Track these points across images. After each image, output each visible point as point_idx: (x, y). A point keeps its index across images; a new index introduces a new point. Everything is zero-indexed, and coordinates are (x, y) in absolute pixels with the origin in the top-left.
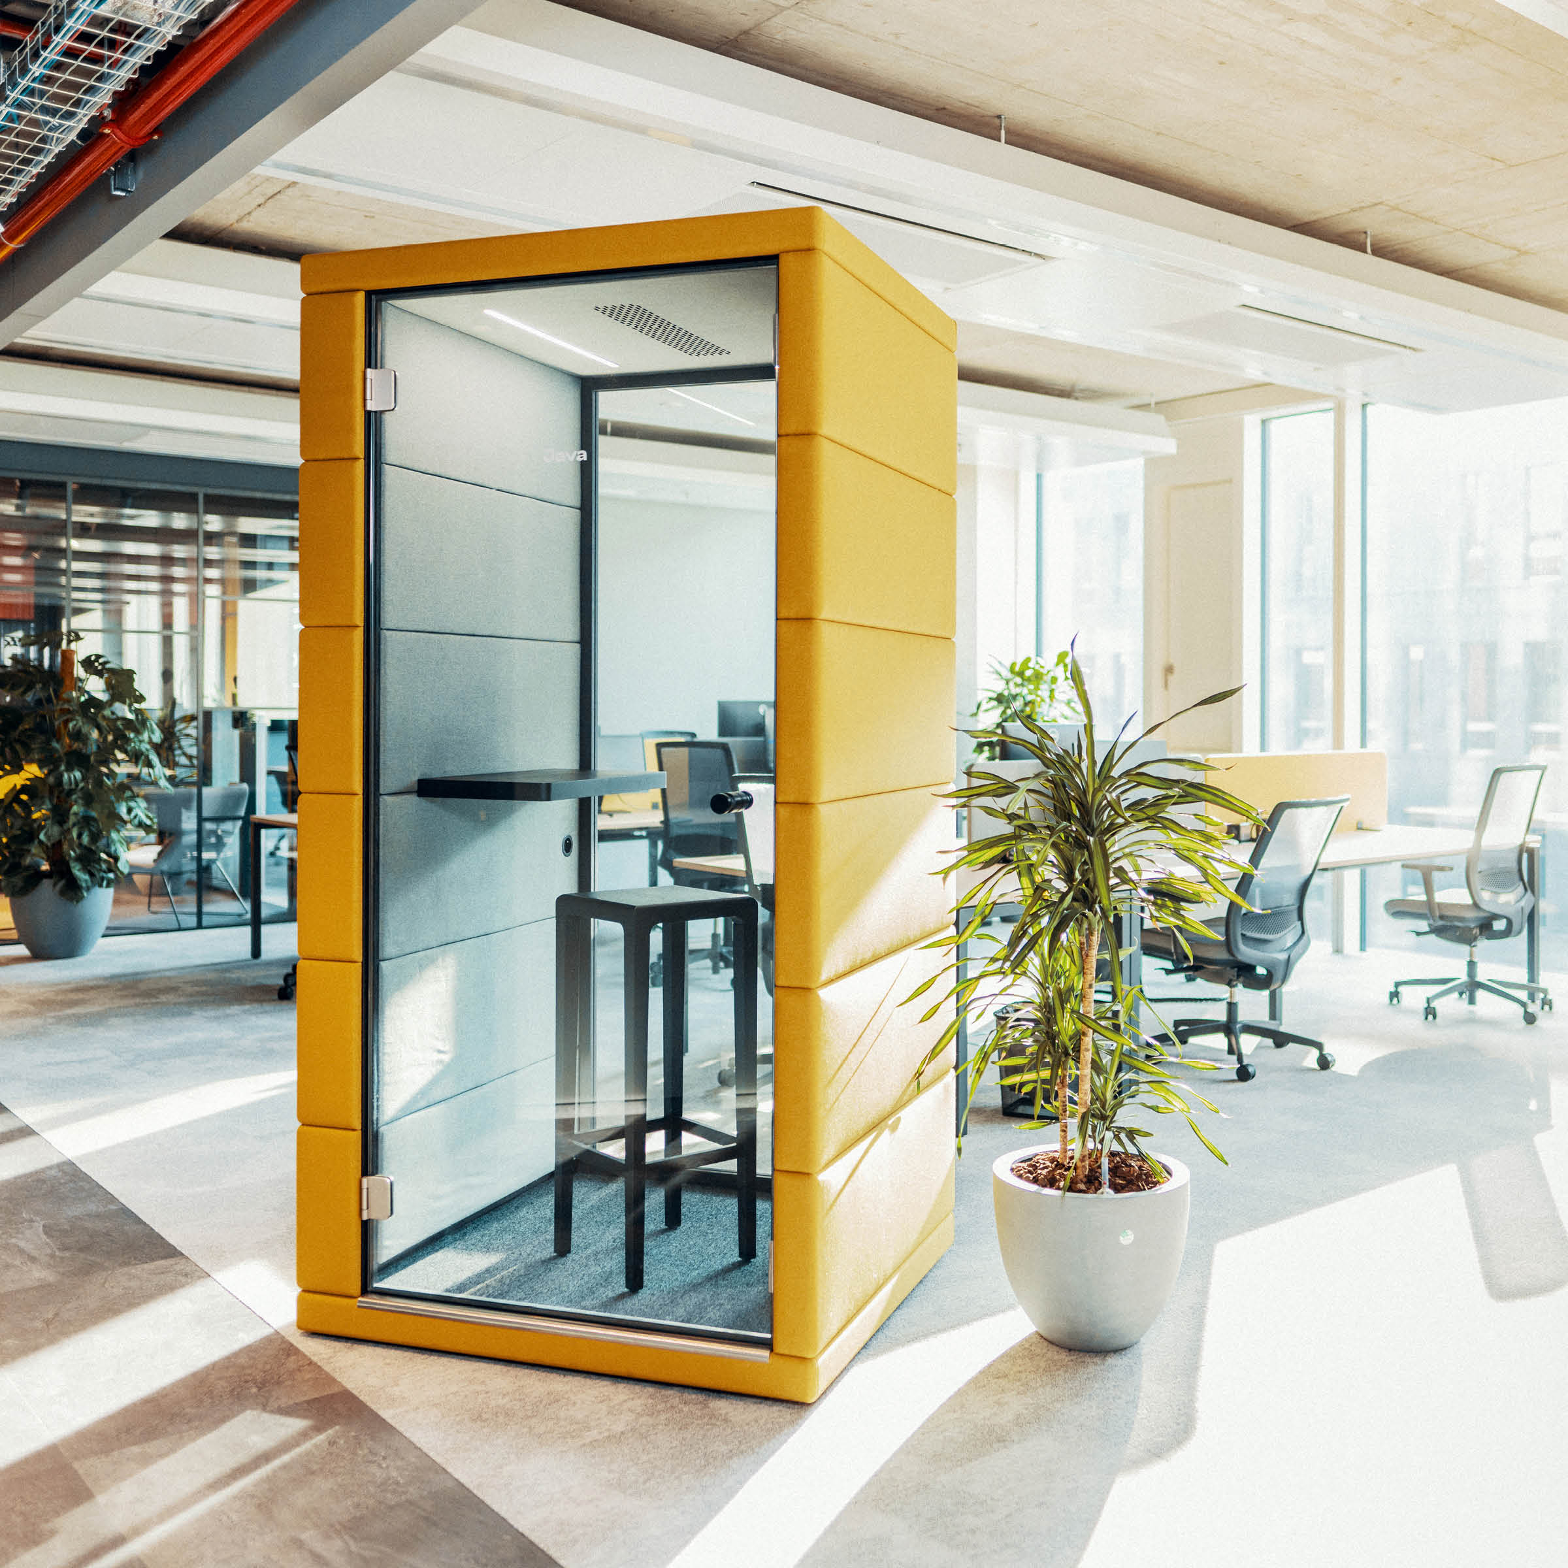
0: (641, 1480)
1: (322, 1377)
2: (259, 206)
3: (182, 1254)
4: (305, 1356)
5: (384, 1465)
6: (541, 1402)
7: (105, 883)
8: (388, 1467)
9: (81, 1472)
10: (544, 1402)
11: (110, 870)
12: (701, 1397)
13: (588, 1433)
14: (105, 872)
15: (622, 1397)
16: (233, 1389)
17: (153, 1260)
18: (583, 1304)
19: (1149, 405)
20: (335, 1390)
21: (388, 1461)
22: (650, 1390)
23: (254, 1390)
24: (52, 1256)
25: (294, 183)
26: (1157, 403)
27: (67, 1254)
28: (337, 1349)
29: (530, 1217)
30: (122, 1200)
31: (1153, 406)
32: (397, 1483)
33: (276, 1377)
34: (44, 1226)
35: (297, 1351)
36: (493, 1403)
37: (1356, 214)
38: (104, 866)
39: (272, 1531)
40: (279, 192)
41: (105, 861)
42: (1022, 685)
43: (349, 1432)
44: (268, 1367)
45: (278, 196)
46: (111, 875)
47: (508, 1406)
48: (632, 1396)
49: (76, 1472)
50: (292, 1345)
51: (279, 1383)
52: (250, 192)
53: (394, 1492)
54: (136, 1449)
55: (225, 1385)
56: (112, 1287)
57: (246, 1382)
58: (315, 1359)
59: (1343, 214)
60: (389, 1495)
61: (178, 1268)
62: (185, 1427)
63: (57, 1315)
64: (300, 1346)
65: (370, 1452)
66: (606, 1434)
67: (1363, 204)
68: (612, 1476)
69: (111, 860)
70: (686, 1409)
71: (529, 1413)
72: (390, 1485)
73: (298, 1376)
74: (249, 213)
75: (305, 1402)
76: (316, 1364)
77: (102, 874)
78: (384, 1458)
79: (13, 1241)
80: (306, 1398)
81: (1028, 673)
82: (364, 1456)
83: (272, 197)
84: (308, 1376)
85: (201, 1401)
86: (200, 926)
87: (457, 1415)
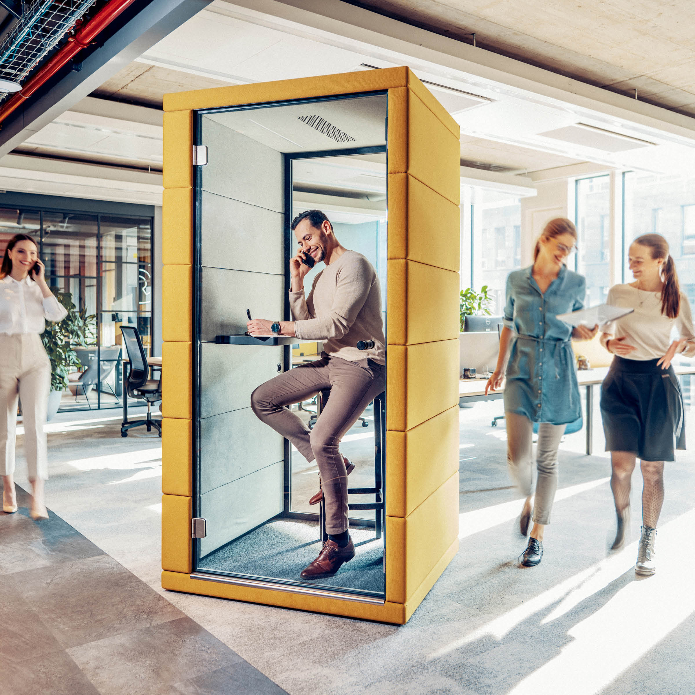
0: (329, 660)
1: (175, 610)
2: (132, 81)
3: (106, 554)
4: (167, 601)
5: (209, 652)
6: (278, 623)
7: (58, 389)
8: (211, 653)
9: (70, 654)
10: (279, 623)
11: (60, 383)
12: (352, 621)
13: (301, 638)
14: (58, 384)
15: (315, 621)
16: (136, 616)
17: (93, 556)
18: (295, 578)
19: (525, 173)
20: (182, 616)
21: (211, 649)
22: (328, 617)
23: (145, 616)
24: (48, 554)
25: (153, 66)
26: (528, 173)
27: (54, 553)
28: (181, 597)
29: (265, 538)
30: (76, 529)
31: (526, 174)
32: (216, 660)
33: (154, 610)
34: (42, 540)
35: (163, 598)
36: (256, 623)
37: (632, 80)
38: (58, 381)
39: (161, 683)
40: (142, 74)
41: (58, 379)
42: (466, 301)
43: (191, 636)
44: (150, 605)
45: (141, 76)
46: (61, 385)
47: (263, 624)
48: (319, 621)
49: (67, 653)
50: (160, 596)
51: (156, 613)
52: (128, 75)
53: (215, 665)
54: (93, 643)
55: (131, 613)
56: (76, 568)
57: (141, 612)
58: (171, 602)
59: (626, 80)
60: (213, 666)
61: (104, 560)
62: (115, 633)
63: (52, 581)
64: (164, 596)
65: (202, 646)
66: (310, 638)
67: (635, 76)
68: (315, 658)
69: (61, 379)
70: (346, 627)
71: (273, 628)
72: (213, 661)
73: (165, 610)
74: (127, 85)
75: (169, 622)
76: (172, 604)
77: (57, 385)
78: (209, 649)
79: (29, 547)
80: (169, 620)
81: (469, 295)
82: (199, 648)
83: (138, 77)
84: (169, 610)
85: (121, 621)
86: (99, 408)
87: (240, 629)
